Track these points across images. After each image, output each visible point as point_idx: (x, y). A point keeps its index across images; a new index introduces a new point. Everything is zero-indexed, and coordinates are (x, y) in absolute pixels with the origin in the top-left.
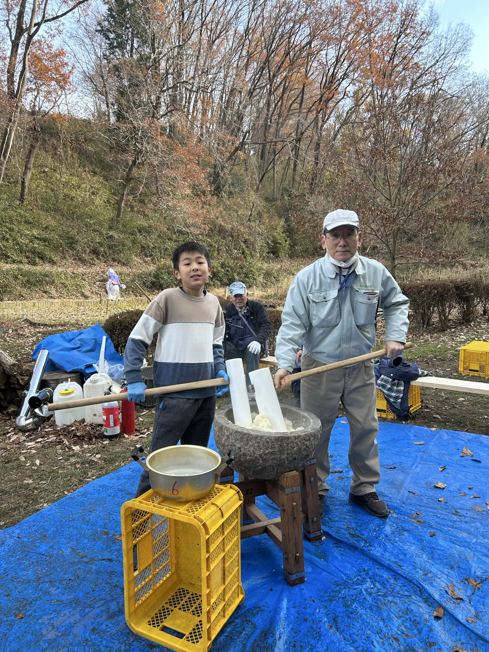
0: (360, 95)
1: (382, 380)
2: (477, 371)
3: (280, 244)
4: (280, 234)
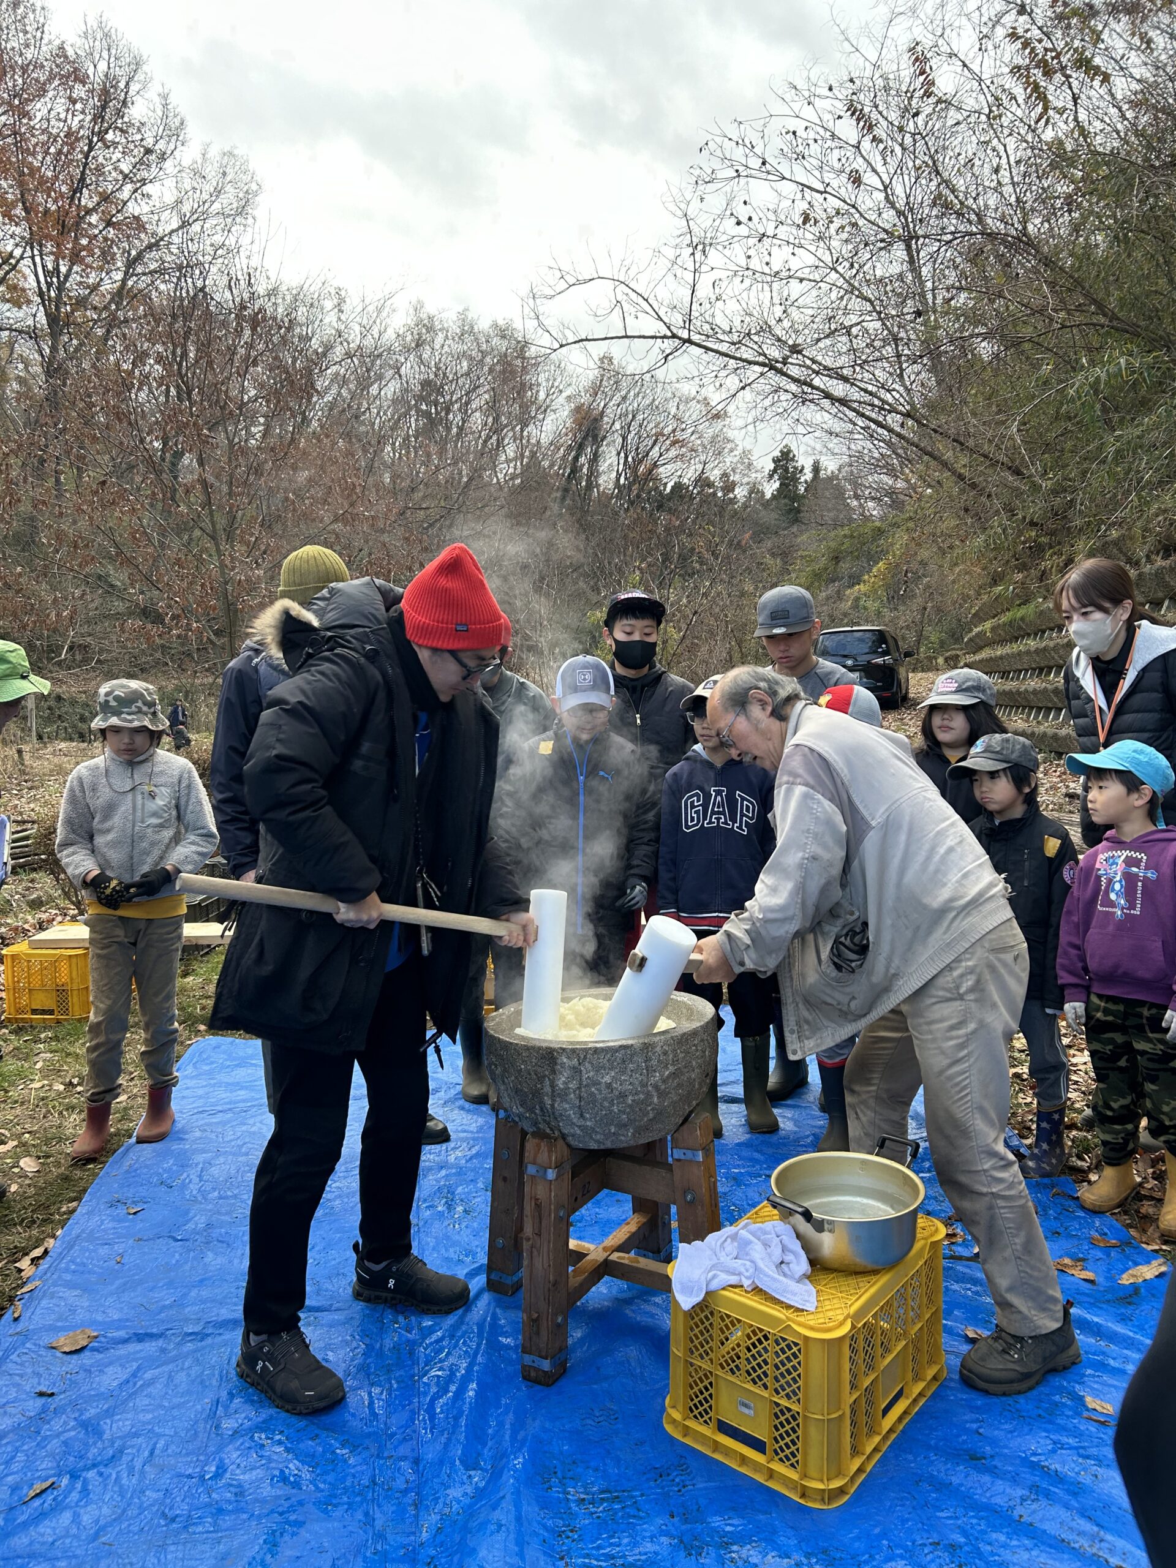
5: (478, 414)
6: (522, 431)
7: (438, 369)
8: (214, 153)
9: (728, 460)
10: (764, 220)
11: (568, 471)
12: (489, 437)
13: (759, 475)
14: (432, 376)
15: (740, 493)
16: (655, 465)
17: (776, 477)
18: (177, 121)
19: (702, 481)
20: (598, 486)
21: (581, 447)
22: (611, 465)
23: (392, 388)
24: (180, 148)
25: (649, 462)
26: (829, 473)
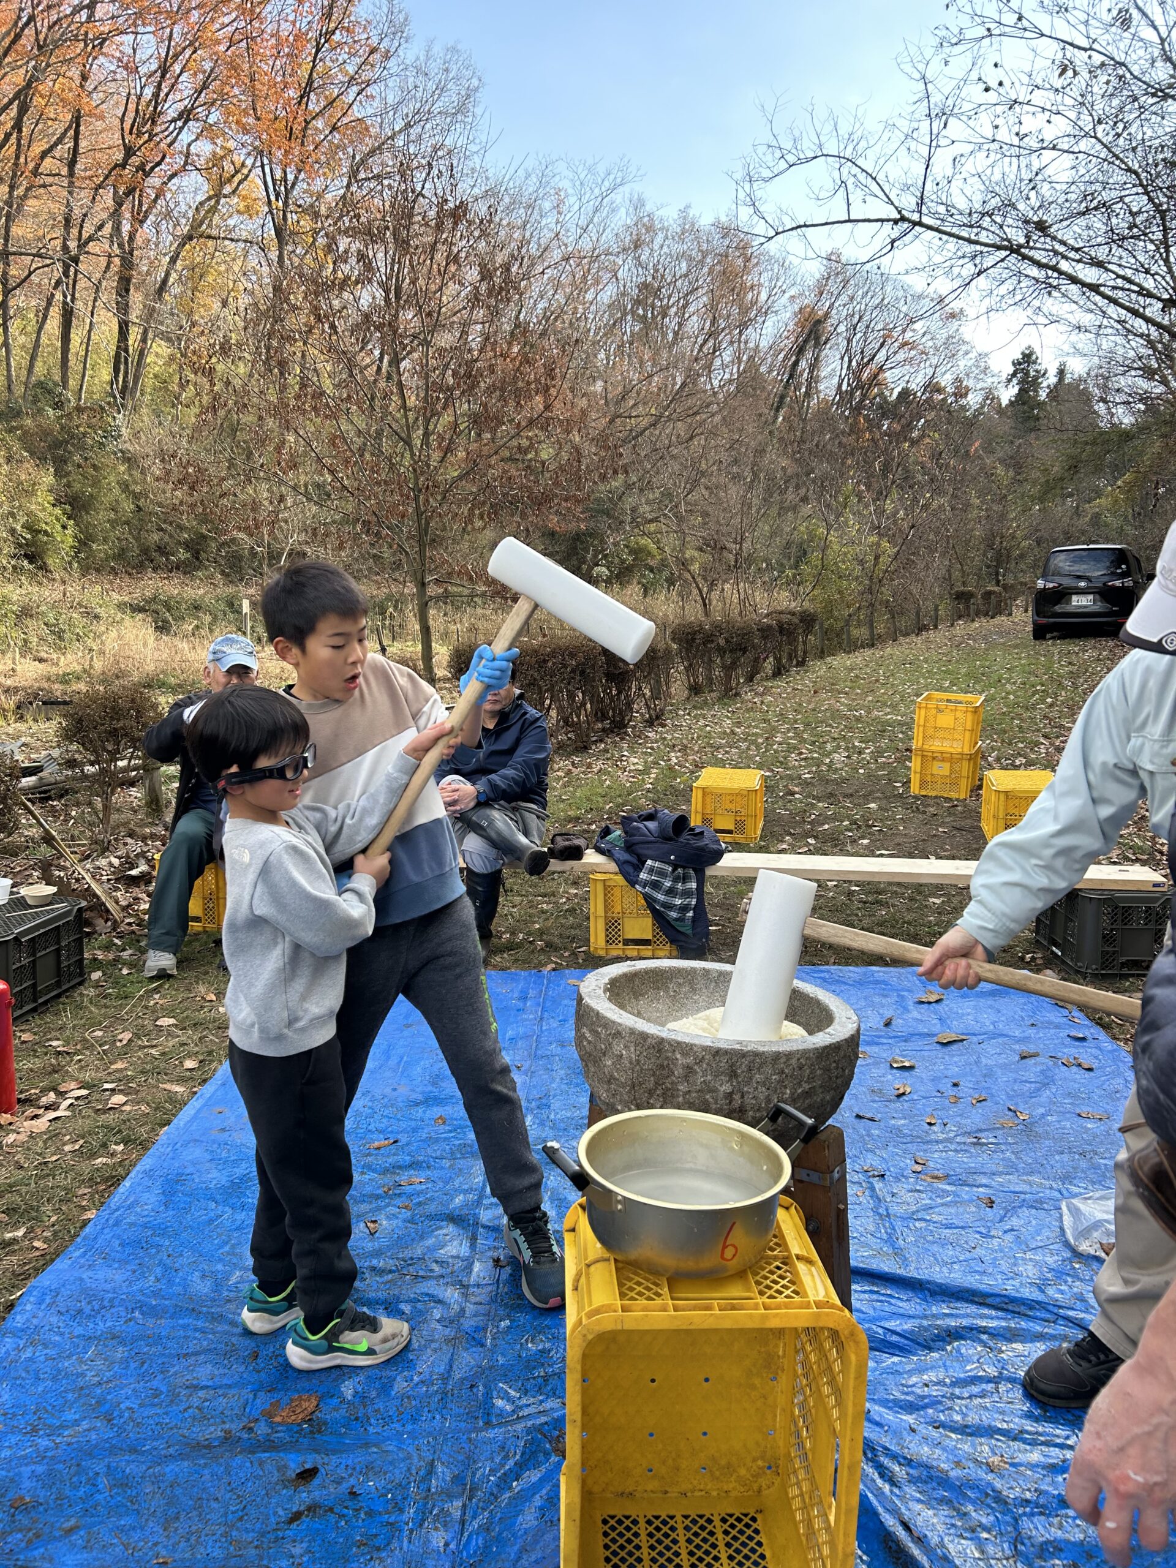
0: (229, 168)
1: (651, 871)
2: (730, 832)
3: (46, 533)
4: (44, 510)
5: (695, 318)
6: (740, 333)
7: (656, 271)
8: (437, 49)
9: (962, 363)
10: (1017, 84)
11: (786, 377)
12: (705, 341)
13: (996, 380)
14: (649, 279)
15: (973, 400)
16: (881, 369)
17: (1015, 381)
18: (402, 17)
19: (933, 387)
20: (818, 392)
21: (801, 351)
22: (833, 370)
23: (608, 294)
24: (404, 45)
25: (873, 366)
26: (1076, 376)
